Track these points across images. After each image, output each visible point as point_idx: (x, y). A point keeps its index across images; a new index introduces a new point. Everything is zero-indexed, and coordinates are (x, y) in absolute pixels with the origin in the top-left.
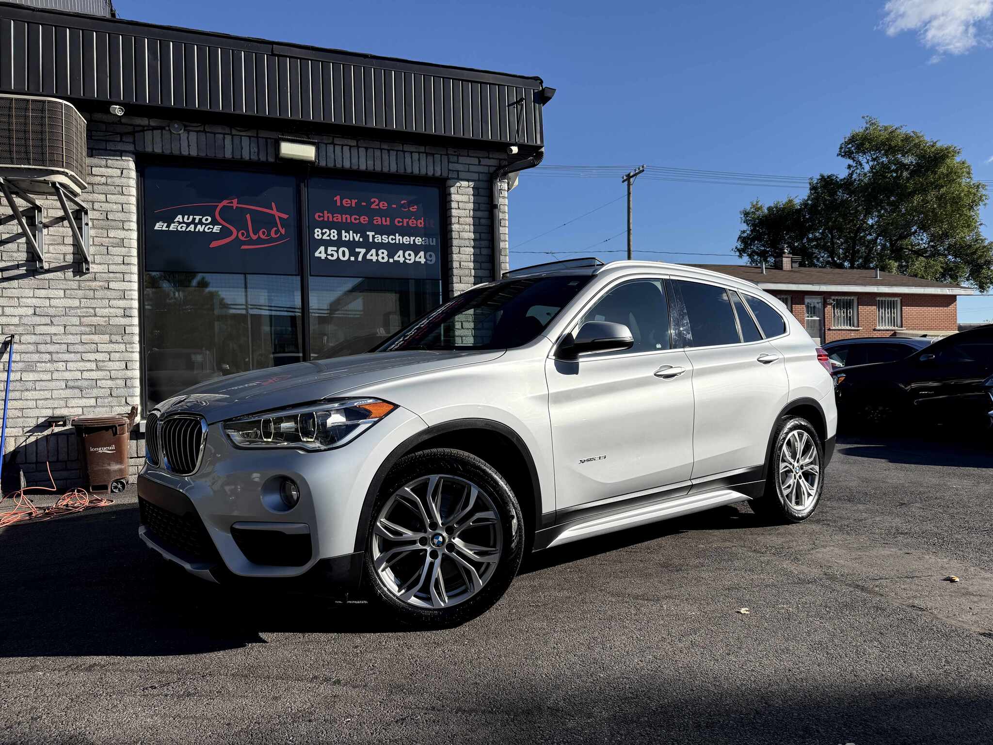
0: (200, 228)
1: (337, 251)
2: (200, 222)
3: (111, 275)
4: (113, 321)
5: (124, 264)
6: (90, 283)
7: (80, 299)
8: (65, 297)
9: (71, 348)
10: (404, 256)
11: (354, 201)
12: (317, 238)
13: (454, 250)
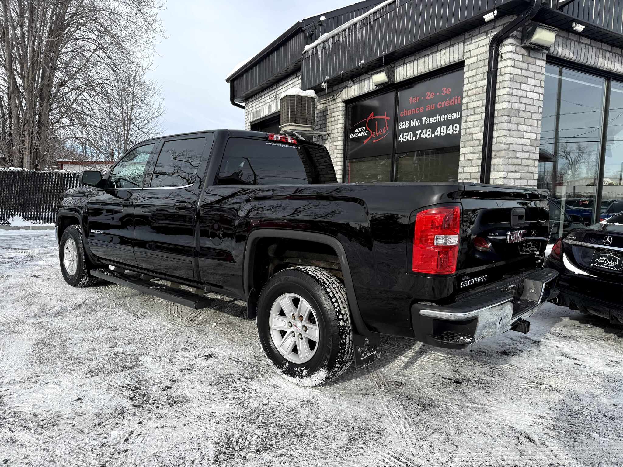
0: (362, 134)
1: (407, 135)
2: (362, 131)
10: (440, 131)
11: (418, 98)
12: (400, 128)
13: (463, 120)
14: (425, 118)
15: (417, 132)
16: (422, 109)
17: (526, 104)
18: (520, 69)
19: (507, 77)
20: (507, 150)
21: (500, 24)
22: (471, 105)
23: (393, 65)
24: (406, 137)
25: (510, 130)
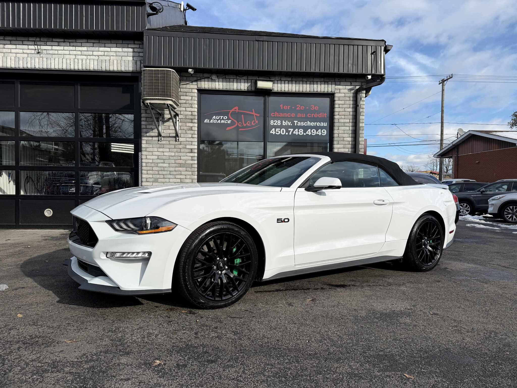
0: (223, 121)
1: (280, 130)
2: (223, 119)
3: (187, 142)
4: (188, 162)
5: (192, 137)
6: (179, 146)
7: (175, 152)
8: (169, 152)
9: (171, 173)
10: (311, 132)
11: (289, 106)
12: (271, 124)
13: (336, 128)
14: (297, 121)
15: (289, 129)
16: (293, 115)
22: (342, 121)
24: (279, 132)
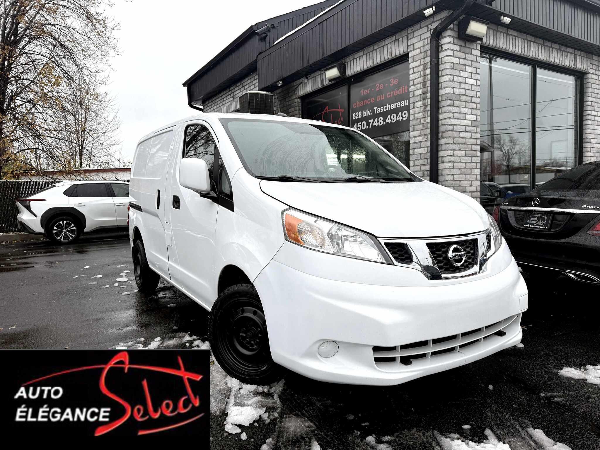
1: (361, 125)
10: (391, 119)
11: (368, 90)
12: (354, 119)
13: (411, 106)
14: (376, 108)
15: (369, 121)
16: (372, 100)
17: (466, 89)
18: (458, 58)
19: (448, 66)
20: (452, 131)
21: (438, 18)
22: (417, 93)
23: (343, 61)
25: (453, 113)
